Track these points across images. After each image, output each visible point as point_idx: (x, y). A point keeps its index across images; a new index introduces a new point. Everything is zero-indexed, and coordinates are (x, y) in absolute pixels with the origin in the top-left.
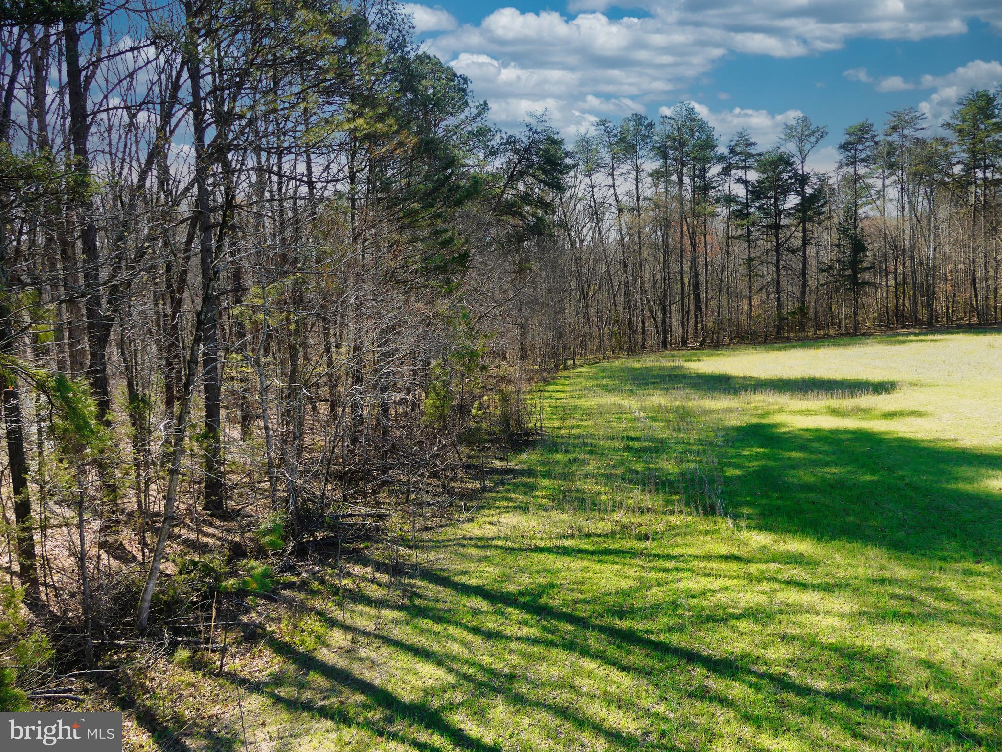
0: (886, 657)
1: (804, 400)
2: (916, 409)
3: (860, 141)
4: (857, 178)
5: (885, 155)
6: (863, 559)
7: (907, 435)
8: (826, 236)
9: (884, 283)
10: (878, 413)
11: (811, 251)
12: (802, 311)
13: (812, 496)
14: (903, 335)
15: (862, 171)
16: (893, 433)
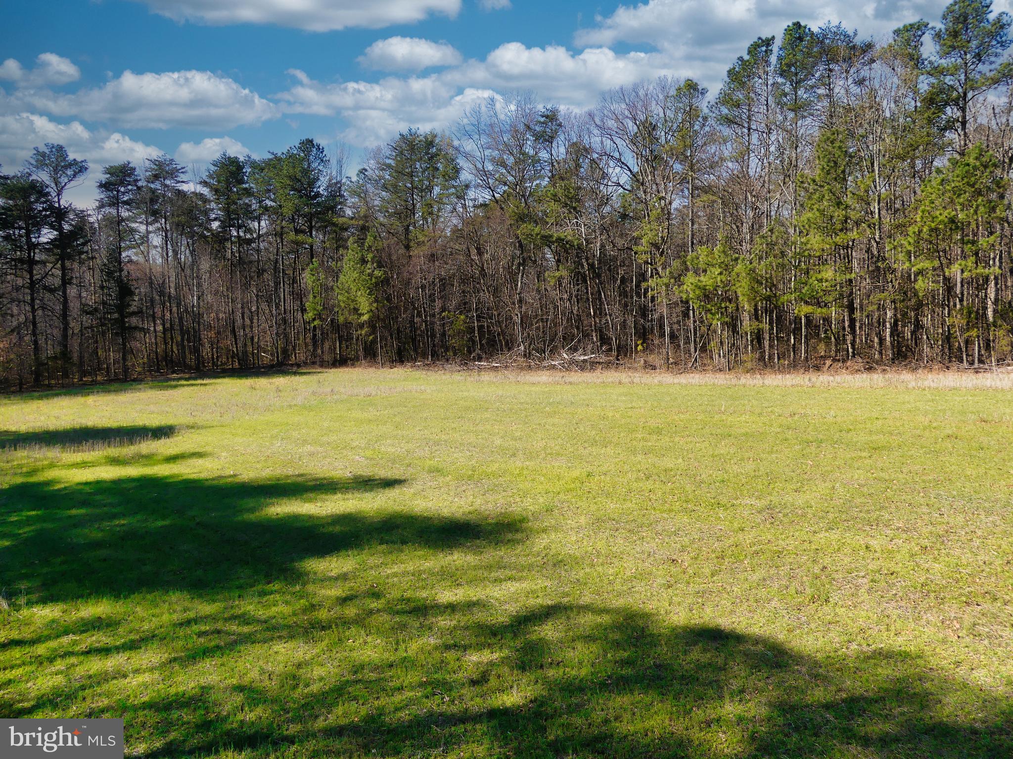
0: (202, 695)
1: (79, 451)
2: (197, 450)
3: (122, 183)
4: (120, 220)
5: (148, 200)
6: (166, 606)
7: (192, 477)
8: (88, 276)
9: (152, 329)
10: (160, 457)
11: (72, 291)
12: (65, 355)
13: (103, 553)
14: (174, 380)
15: (125, 214)
16: (178, 476)
